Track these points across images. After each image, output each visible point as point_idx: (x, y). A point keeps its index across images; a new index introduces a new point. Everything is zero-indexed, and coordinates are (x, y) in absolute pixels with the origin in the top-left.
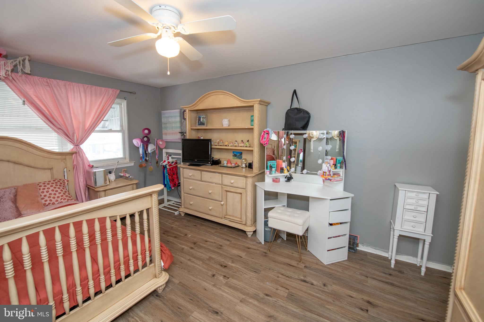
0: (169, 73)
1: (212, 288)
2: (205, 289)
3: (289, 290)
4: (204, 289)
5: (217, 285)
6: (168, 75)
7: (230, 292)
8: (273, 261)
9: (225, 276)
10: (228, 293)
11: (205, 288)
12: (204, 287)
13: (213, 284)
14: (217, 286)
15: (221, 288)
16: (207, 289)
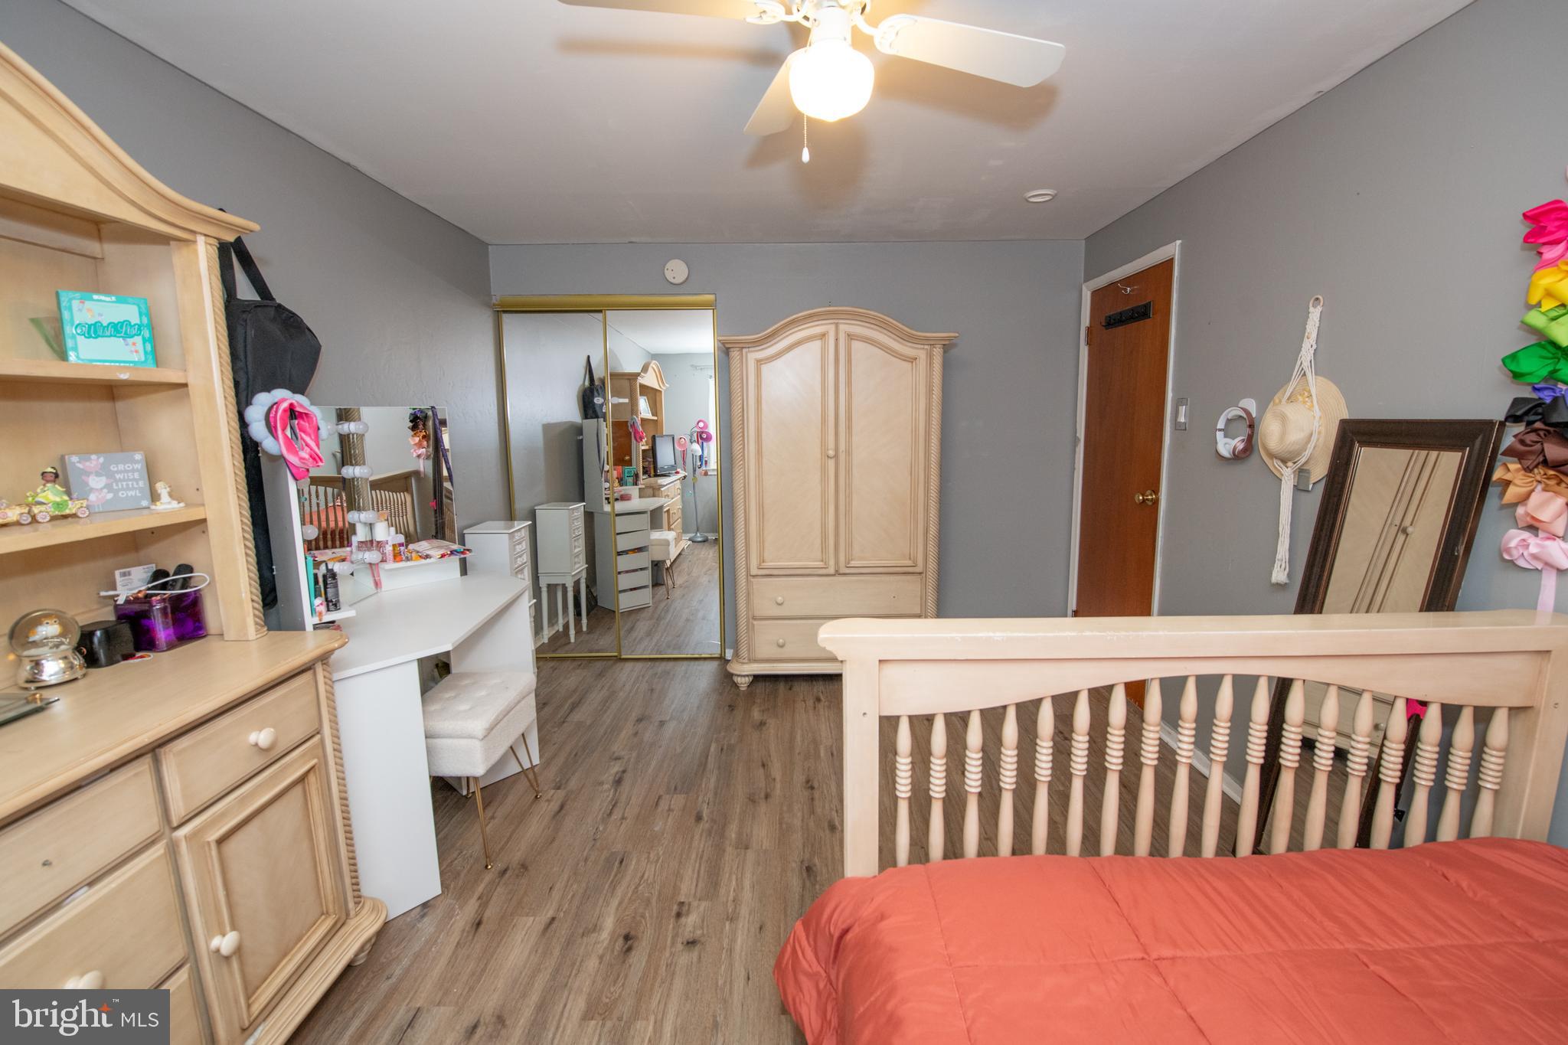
0: (806, 156)
1: (745, 918)
2: (761, 928)
3: (660, 797)
4: (760, 932)
5: (728, 913)
6: (803, 163)
7: (734, 877)
8: (551, 843)
9: (679, 915)
10: (739, 880)
11: (758, 930)
12: (756, 936)
13: (727, 923)
14: (730, 910)
15: (731, 898)
16: (759, 926)
